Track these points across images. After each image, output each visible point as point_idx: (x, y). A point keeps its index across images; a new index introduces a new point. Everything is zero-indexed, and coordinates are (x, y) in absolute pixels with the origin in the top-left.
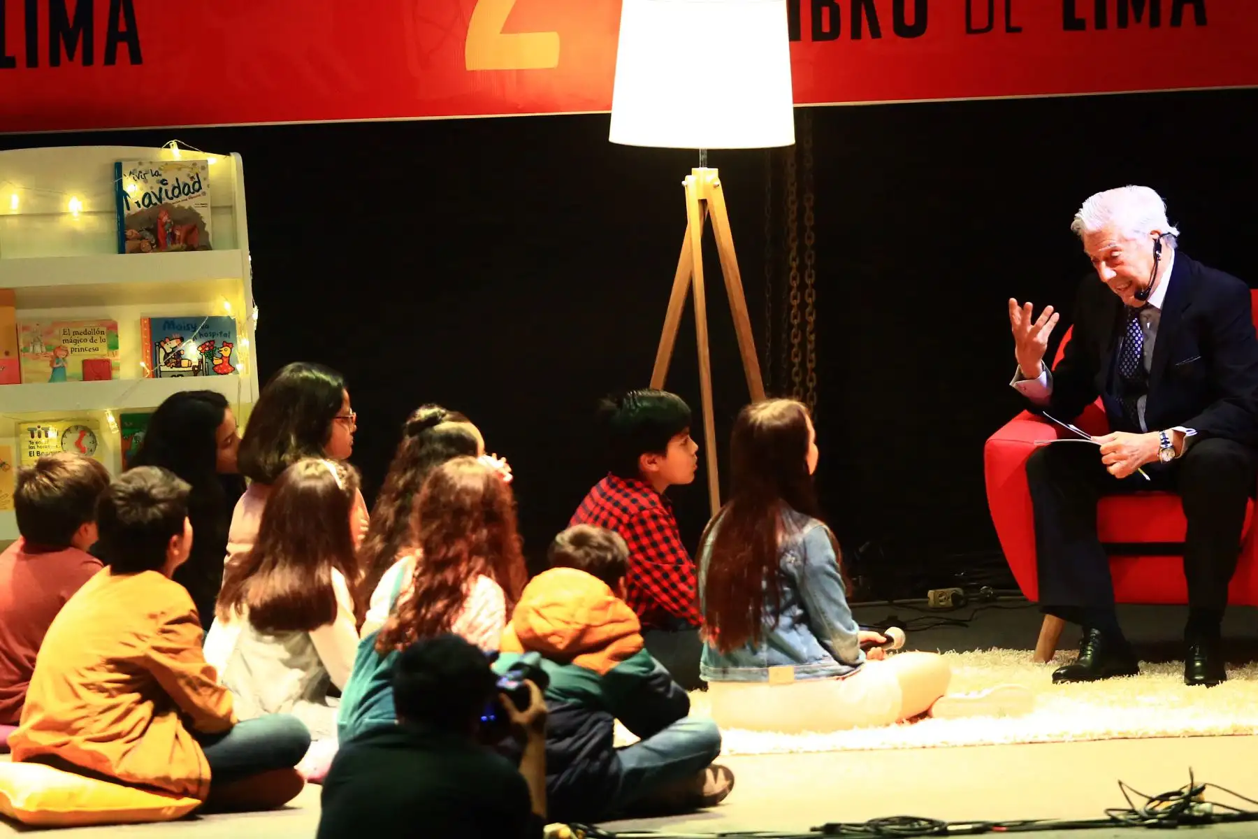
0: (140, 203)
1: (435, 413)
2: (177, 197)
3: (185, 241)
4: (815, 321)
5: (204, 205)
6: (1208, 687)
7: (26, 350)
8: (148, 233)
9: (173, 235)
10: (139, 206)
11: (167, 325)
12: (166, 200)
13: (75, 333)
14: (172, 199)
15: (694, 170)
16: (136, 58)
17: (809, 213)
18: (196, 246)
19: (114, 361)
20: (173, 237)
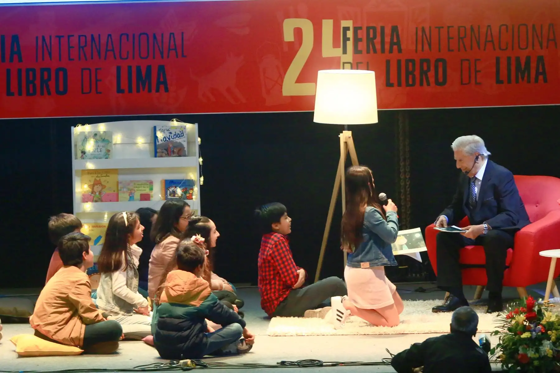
0: (163, 140)
2: (175, 138)
3: (178, 153)
5: (184, 141)
7: (121, 190)
8: (165, 151)
11: (171, 182)
12: (171, 139)
13: (138, 184)
14: (173, 139)
15: (343, 132)
16: (167, 90)
17: (407, 146)
18: (181, 155)
19: (151, 194)
20: (173, 152)
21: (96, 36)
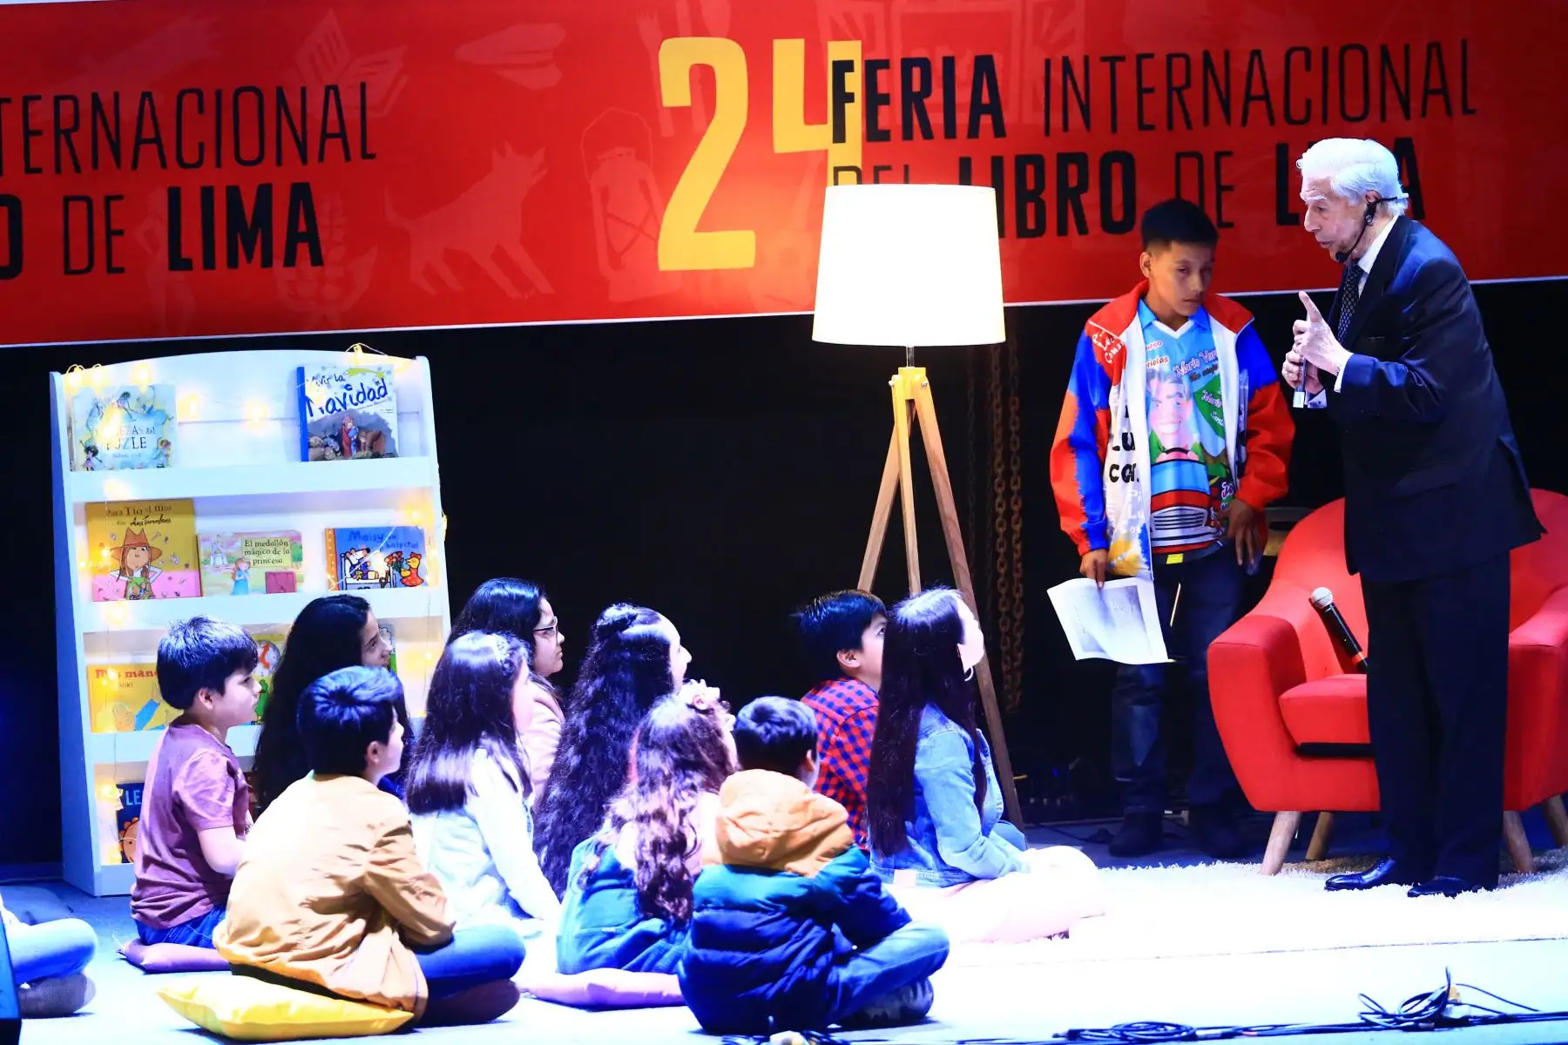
0: (324, 409)
1: (623, 615)
2: (362, 402)
3: (371, 448)
4: (1022, 529)
5: (389, 411)
7: (207, 562)
8: (332, 441)
9: (358, 442)
10: (323, 412)
11: (352, 536)
12: (350, 406)
13: (257, 544)
14: (356, 404)
15: (900, 369)
16: (317, 260)
17: (1013, 417)
18: (381, 453)
19: (298, 572)
20: (358, 444)
21: (106, 99)
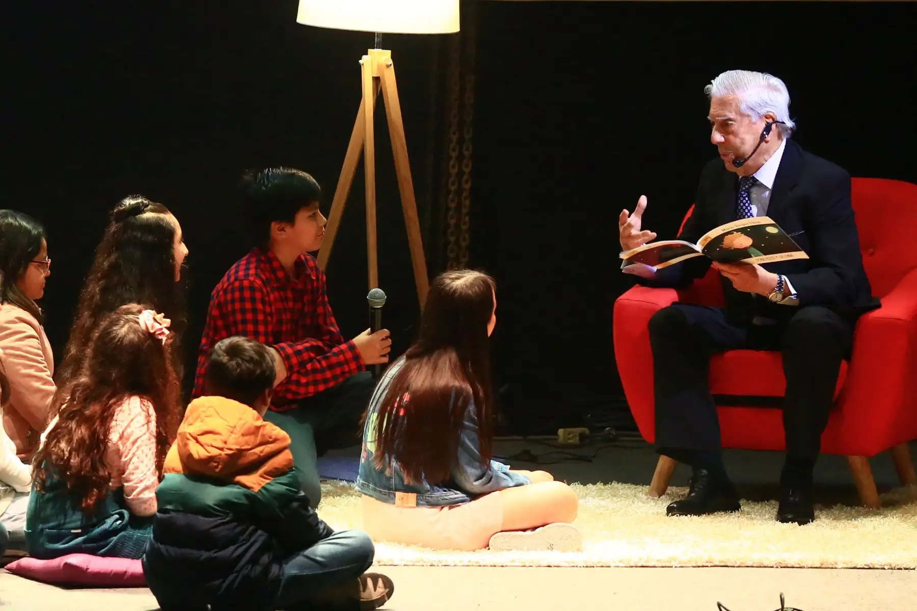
1: (138, 203)
4: (470, 188)
6: (800, 525)
15: (370, 50)
17: (469, 93)
